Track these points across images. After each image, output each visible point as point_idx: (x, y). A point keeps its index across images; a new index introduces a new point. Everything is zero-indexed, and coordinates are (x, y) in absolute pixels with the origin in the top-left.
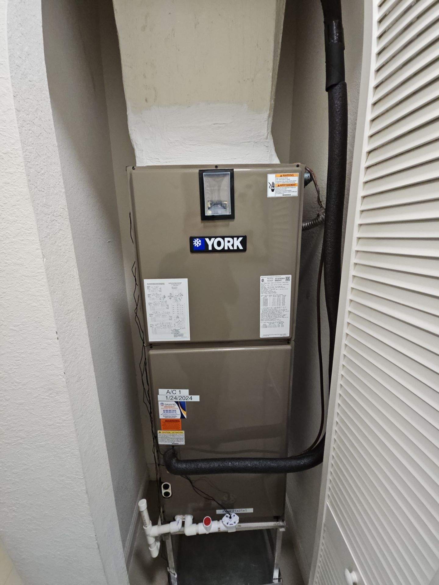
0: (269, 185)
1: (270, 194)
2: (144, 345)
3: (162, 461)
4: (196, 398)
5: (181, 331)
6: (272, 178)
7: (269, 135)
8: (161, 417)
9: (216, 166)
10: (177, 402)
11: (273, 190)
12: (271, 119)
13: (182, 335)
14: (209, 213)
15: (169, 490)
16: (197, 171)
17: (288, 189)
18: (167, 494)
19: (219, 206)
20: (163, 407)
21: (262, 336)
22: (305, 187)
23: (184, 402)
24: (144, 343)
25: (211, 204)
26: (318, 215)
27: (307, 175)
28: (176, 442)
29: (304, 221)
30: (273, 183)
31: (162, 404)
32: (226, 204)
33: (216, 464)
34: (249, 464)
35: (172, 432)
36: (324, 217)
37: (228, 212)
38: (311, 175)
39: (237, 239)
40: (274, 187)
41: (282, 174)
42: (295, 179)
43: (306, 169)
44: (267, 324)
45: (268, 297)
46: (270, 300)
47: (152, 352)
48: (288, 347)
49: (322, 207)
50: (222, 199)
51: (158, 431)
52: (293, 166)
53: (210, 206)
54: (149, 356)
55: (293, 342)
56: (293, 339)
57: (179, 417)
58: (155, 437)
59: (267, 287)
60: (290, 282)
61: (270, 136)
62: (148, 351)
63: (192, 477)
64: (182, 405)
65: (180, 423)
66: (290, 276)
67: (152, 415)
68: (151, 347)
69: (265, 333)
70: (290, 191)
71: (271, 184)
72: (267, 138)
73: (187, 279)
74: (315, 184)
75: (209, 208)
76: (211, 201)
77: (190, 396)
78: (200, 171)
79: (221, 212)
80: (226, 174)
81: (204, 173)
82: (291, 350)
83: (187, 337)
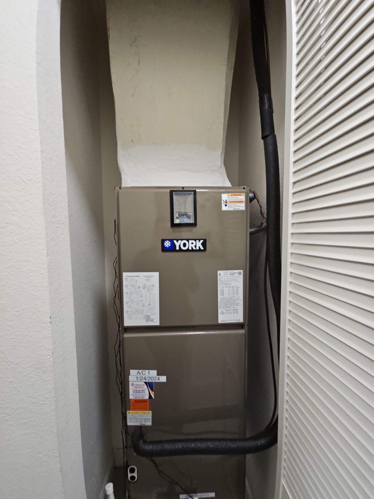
0: (223, 202)
1: (224, 208)
2: (119, 329)
3: (129, 443)
4: (163, 379)
5: (152, 317)
6: (225, 197)
7: (222, 165)
8: (131, 397)
9: (183, 188)
10: (146, 383)
11: (226, 205)
12: (223, 155)
13: (152, 320)
14: (177, 221)
15: (135, 474)
16: (168, 190)
17: (237, 205)
18: (133, 478)
19: (185, 216)
20: (133, 387)
21: (220, 321)
22: (250, 203)
23: (152, 383)
24: (119, 327)
25: (179, 215)
26: (262, 224)
27: (251, 195)
28: (143, 423)
29: (251, 227)
30: (226, 200)
31: (133, 384)
32: (190, 215)
33: (180, 446)
34: (211, 445)
35: (139, 412)
36: (266, 224)
37: (192, 221)
38: (254, 194)
39: (199, 241)
40: (227, 203)
41: (233, 194)
42: (242, 197)
43: (250, 190)
44: (224, 311)
45: (224, 288)
46: (226, 290)
47: (126, 335)
48: (242, 331)
49: (264, 217)
50: (187, 211)
51: (128, 412)
52: (240, 188)
53: (178, 216)
54: (123, 338)
55: (246, 327)
56: (246, 324)
57: (147, 397)
58: (125, 418)
59: (223, 280)
60: (242, 276)
61: (223, 167)
62: (123, 334)
63: (158, 459)
64: (150, 385)
65: (148, 403)
66: (242, 271)
67: (123, 395)
68: (126, 331)
69: (222, 319)
70: (239, 206)
71: (225, 201)
72: (221, 167)
73: (158, 273)
74: (258, 201)
75: (177, 218)
76: (179, 213)
77: (157, 377)
78: (171, 191)
79: (186, 221)
80: (190, 194)
81: (174, 193)
82: (245, 334)
83: (157, 322)
